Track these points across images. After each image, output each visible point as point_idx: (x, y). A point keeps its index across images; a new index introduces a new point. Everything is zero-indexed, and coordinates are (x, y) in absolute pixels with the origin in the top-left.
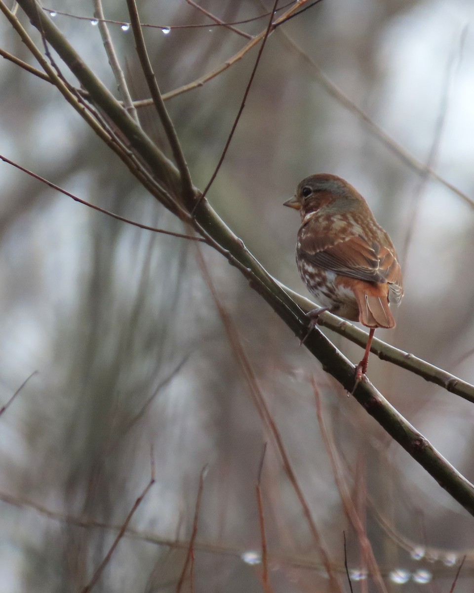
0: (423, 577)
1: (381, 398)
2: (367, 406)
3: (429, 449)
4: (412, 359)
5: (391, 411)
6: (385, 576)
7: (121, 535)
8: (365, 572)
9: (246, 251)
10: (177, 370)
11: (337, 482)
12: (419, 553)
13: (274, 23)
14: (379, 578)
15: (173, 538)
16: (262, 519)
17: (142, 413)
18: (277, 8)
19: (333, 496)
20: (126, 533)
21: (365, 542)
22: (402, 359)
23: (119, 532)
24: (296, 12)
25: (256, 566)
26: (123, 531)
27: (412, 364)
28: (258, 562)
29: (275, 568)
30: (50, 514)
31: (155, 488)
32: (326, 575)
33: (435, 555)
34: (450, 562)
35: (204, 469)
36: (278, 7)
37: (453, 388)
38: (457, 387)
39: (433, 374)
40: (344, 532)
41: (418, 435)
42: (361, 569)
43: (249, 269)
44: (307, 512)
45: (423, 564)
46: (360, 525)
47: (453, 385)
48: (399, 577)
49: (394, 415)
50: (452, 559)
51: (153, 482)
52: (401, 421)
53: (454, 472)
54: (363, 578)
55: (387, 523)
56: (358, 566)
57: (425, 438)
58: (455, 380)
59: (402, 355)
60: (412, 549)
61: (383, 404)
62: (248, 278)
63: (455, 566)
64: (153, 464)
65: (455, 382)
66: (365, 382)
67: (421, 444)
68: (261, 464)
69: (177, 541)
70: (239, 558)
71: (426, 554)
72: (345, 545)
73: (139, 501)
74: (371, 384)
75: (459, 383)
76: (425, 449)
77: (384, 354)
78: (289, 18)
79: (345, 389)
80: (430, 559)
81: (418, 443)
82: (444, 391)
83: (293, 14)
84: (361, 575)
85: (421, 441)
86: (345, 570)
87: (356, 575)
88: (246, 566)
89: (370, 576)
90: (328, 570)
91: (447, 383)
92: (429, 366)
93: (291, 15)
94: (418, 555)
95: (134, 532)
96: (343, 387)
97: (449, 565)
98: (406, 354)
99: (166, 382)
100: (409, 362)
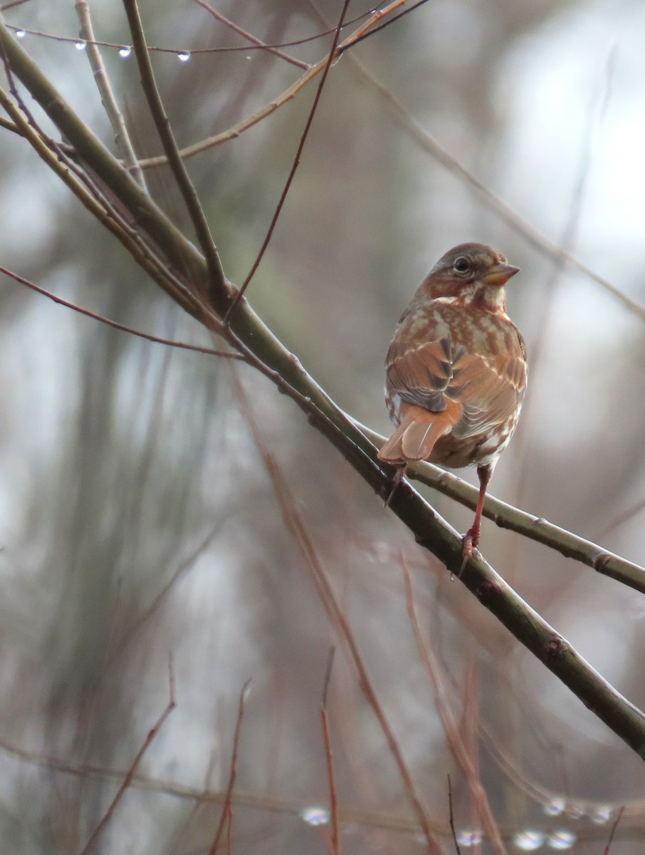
0: (563, 840)
1: (500, 581)
2: (480, 594)
3: (570, 655)
4: (544, 527)
5: (513, 599)
6: (508, 839)
7: (126, 784)
8: (478, 833)
9: (302, 373)
10: (205, 546)
11: (438, 704)
12: (557, 805)
13: (340, 46)
14: (499, 842)
15: (201, 787)
16: (329, 757)
17: (154, 609)
18: (343, 24)
19: (433, 725)
20: (134, 781)
21: (478, 790)
22: (529, 527)
23: (123, 780)
24: (372, 29)
25: (321, 826)
26: (129, 778)
27: (544, 533)
28: (324, 821)
29: (348, 830)
30: (24, 756)
31: (176, 715)
32: (422, 839)
33: (580, 808)
34: (601, 818)
35: (245, 686)
36: (345, 22)
37: (604, 566)
38: (609, 566)
39: (574, 547)
40: (448, 776)
41: (554, 635)
42: (472, 829)
43: (308, 399)
44: (393, 747)
45: (563, 822)
46: (472, 766)
47: (604, 562)
48: (529, 841)
49: (518, 606)
50: (604, 813)
51: (172, 705)
52: (530, 614)
53: (606, 687)
54: (477, 841)
55: (511, 764)
56: (468, 825)
57: (564, 639)
58: (606, 556)
59: (530, 520)
60: (546, 800)
61: (503, 590)
62: (306, 412)
63: (608, 822)
64: (172, 680)
65: (607, 559)
66: (477, 559)
67: (558, 648)
68: (328, 678)
69: (207, 792)
70: (296, 814)
71: (568, 806)
72: (450, 795)
73: (152, 733)
74: (486, 562)
75: (611, 560)
76: (564, 656)
77: (504, 520)
78: (361, 38)
79: (448, 569)
80: (574, 814)
81: (554, 647)
82: (591, 572)
83: (367, 33)
84: (472, 838)
85: (558, 643)
86: (449, 830)
87: (467, 839)
88: (306, 827)
89: (486, 839)
90: (426, 831)
91: (594, 560)
92: (569, 536)
93: (364, 34)
94: (555, 809)
95: (144, 779)
96: (445, 567)
97: (600, 822)
98: (536, 518)
99: (188, 563)
100: (539, 531)
